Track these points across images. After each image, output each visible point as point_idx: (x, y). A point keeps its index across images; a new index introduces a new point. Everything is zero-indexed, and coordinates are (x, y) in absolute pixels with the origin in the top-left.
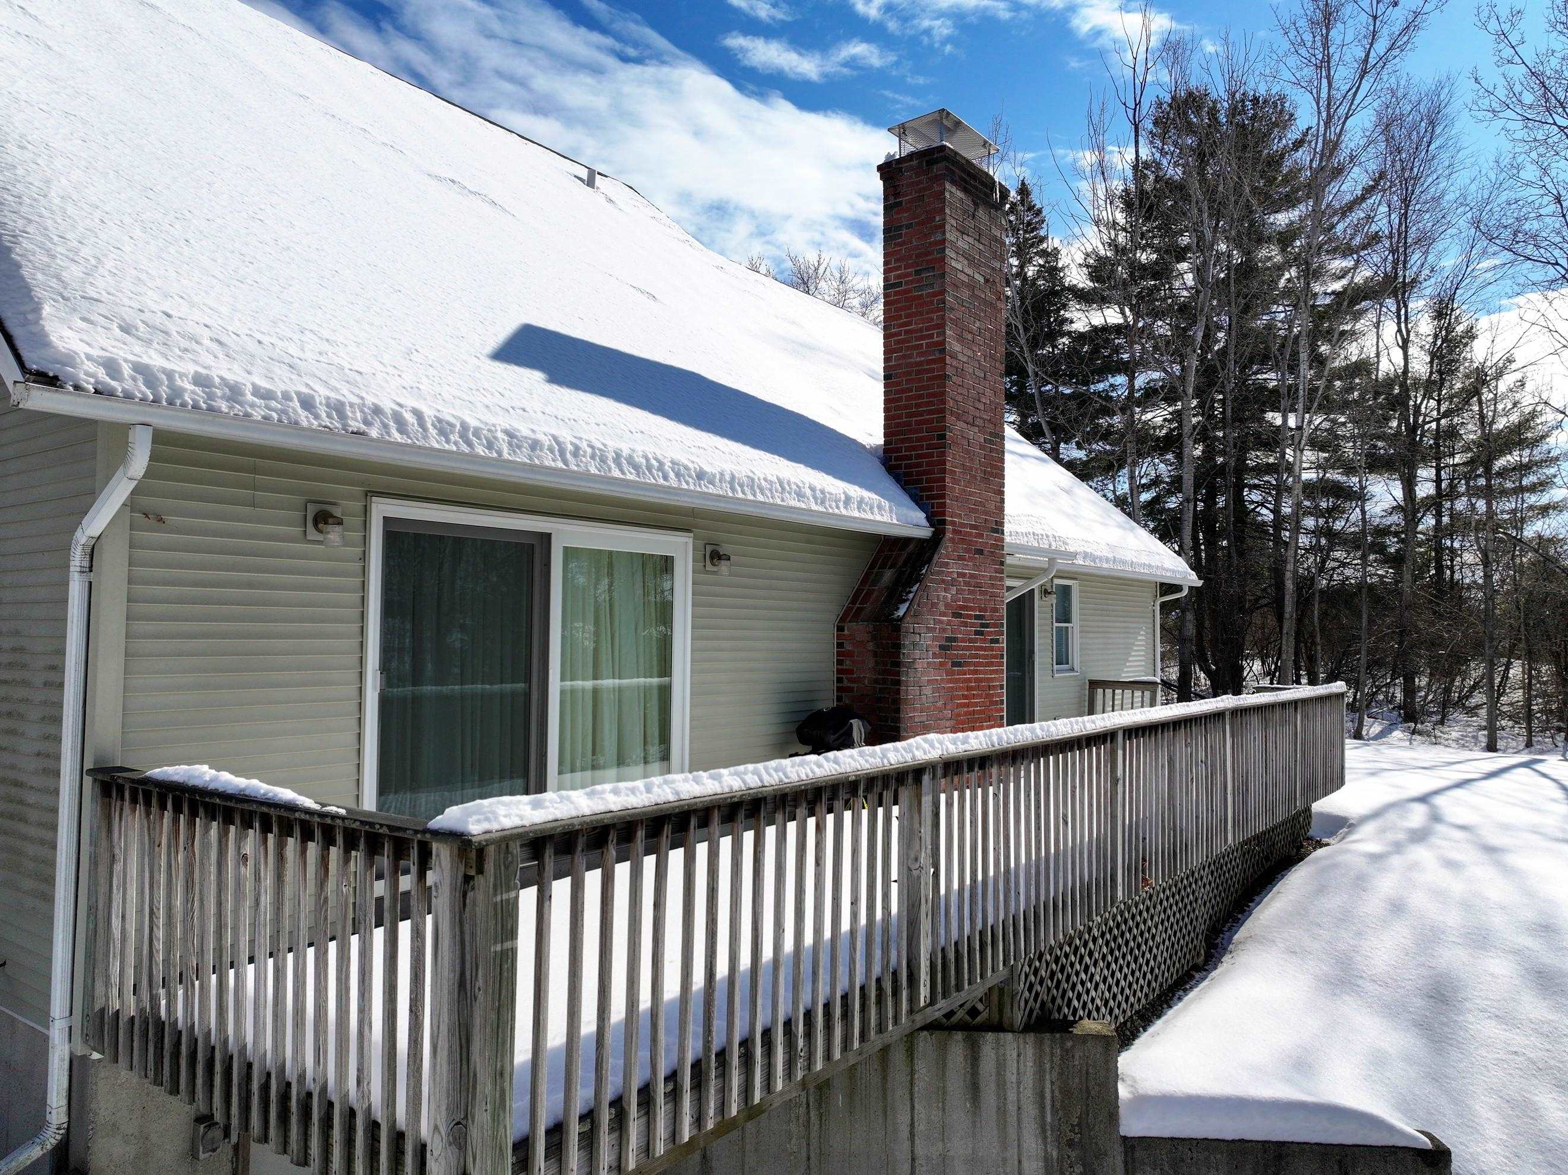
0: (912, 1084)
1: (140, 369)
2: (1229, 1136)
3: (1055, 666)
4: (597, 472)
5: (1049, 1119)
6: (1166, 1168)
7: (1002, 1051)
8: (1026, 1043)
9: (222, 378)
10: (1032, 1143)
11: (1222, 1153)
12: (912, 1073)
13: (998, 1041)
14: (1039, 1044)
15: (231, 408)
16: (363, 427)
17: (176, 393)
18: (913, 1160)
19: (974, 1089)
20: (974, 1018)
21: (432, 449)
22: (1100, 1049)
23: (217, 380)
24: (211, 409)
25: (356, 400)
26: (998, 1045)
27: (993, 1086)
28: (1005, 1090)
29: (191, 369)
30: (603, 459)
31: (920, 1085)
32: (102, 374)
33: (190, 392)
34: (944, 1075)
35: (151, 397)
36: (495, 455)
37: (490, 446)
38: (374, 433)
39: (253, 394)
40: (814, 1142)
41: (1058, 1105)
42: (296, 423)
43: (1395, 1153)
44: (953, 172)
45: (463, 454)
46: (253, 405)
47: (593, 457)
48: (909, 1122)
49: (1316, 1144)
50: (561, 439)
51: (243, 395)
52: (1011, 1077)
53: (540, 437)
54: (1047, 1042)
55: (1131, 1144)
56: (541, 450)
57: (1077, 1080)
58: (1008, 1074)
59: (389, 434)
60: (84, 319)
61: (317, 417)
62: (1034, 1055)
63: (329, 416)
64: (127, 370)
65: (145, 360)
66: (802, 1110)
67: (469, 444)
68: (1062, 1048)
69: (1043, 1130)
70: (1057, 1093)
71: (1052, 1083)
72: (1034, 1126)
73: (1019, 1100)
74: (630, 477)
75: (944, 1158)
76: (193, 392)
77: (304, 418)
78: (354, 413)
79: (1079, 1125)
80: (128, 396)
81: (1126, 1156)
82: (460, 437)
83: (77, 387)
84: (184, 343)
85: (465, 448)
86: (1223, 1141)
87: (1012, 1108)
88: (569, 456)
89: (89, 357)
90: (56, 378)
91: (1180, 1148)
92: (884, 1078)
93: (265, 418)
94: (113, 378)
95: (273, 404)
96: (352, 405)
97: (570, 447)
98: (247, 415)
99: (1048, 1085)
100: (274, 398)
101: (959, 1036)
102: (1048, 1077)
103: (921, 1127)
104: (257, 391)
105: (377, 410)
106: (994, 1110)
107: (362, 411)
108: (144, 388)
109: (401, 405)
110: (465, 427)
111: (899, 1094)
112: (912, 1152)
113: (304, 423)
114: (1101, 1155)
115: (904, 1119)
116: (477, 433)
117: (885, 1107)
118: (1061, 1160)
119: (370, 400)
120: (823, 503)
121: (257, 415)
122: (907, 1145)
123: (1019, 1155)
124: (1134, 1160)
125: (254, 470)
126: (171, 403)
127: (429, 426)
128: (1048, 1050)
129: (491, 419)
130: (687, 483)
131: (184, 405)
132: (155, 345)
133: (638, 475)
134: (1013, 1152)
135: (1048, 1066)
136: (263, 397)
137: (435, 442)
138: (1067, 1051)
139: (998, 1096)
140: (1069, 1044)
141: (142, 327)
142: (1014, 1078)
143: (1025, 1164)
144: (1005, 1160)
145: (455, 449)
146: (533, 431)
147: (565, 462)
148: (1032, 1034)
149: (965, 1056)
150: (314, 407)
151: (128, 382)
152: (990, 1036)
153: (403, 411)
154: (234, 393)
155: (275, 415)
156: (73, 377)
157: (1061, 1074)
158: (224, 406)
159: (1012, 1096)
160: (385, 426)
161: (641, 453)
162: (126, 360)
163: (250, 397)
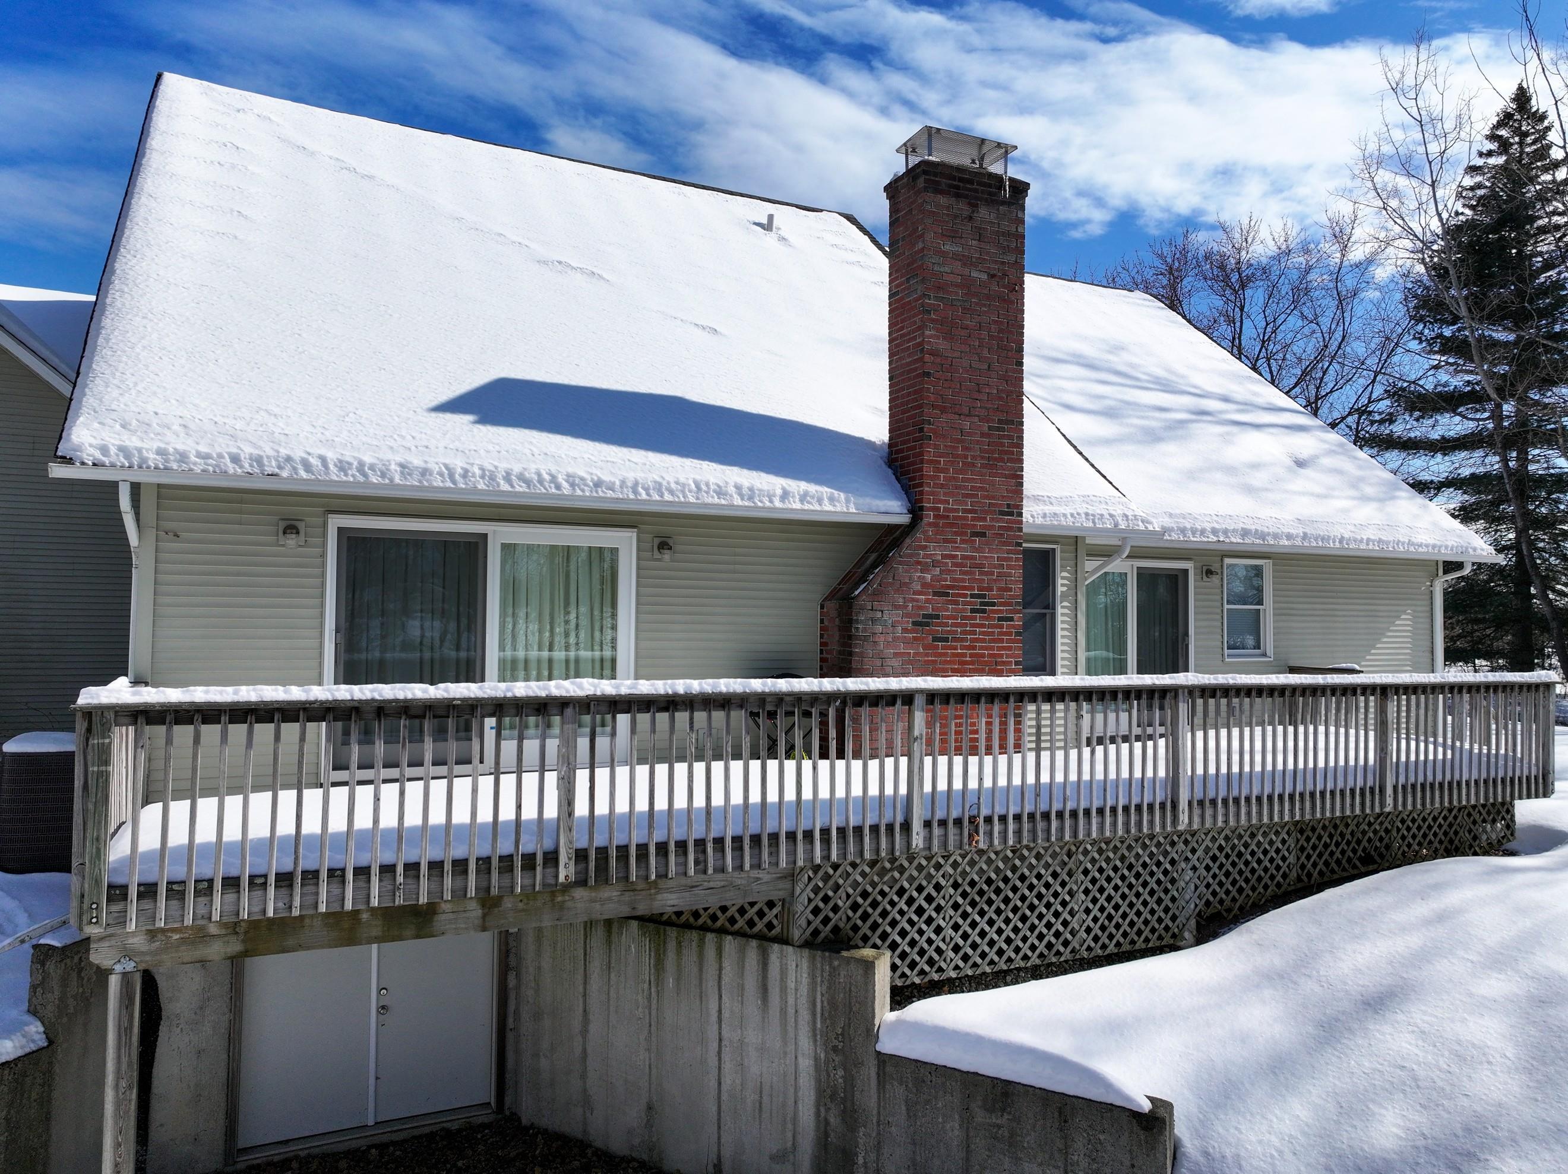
0: (720, 977)
1: (122, 449)
2: (965, 1067)
3: (1226, 651)
4: (485, 487)
5: (819, 1025)
6: (910, 1085)
7: (784, 961)
8: (802, 957)
9: (175, 449)
10: (805, 1043)
11: (957, 1081)
12: (720, 969)
13: (782, 951)
14: (812, 960)
15: (180, 466)
16: (277, 471)
17: (144, 460)
18: (720, 1040)
19: (764, 989)
20: (770, 930)
21: (332, 481)
22: (861, 972)
23: (171, 450)
24: (166, 468)
25: (271, 453)
26: (782, 956)
27: (777, 990)
28: (786, 995)
29: (155, 445)
30: (492, 478)
31: (726, 979)
32: (98, 455)
33: (153, 459)
34: (743, 973)
35: (127, 465)
36: (387, 481)
37: (383, 475)
38: (285, 474)
39: (197, 457)
40: (654, 1012)
41: (827, 1015)
42: (226, 472)
43: (1111, 1110)
44: (938, 183)
45: (359, 483)
46: (195, 464)
47: (483, 477)
48: (717, 1008)
49: (1040, 1089)
50: (451, 466)
51: (188, 457)
52: (791, 985)
53: (432, 466)
54: (818, 959)
55: (884, 1060)
56: (431, 475)
57: (842, 995)
58: (789, 981)
59: (296, 474)
60: (100, 423)
61: (241, 467)
62: (809, 967)
63: (251, 466)
64: (113, 450)
65: (128, 443)
66: (646, 986)
67: (365, 475)
68: (830, 965)
69: (815, 1035)
70: (825, 1004)
71: (822, 995)
72: (807, 1028)
73: (796, 1005)
74: (518, 489)
75: (741, 1042)
76: (155, 459)
77: (231, 468)
78: (270, 462)
79: (842, 1034)
80: (113, 465)
81: (879, 1068)
82: (358, 471)
83: (83, 463)
84: (158, 429)
85: (361, 479)
86: (959, 1071)
87: (791, 1011)
88: (457, 477)
89: (91, 445)
90: (71, 459)
91: (922, 1070)
92: (701, 970)
93: (203, 471)
94: (104, 455)
95: (210, 461)
96: (268, 457)
97: (459, 471)
98: (191, 470)
99: (819, 996)
100: (212, 458)
101: (754, 943)
102: (819, 989)
103: (726, 1014)
104: (199, 455)
105: (289, 459)
106: (778, 1009)
107: (277, 460)
108: (122, 460)
109: (309, 454)
110: (361, 464)
111: (711, 984)
112: (720, 1033)
113: (231, 471)
114: (859, 1064)
115: (713, 1006)
116: (372, 467)
117: (701, 993)
118: (827, 1062)
119: (284, 452)
120: (751, 498)
121: (198, 469)
122: (716, 1027)
123: (796, 1050)
124: (884, 1073)
125: (241, 502)
126: (140, 467)
127: (331, 466)
128: (819, 965)
129: (388, 456)
130: (583, 491)
131: (148, 467)
132: (139, 433)
133: (529, 487)
134: (791, 1047)
135: (819, 979)
136: (203, 458)
137: (335, 475)
138: (834, 968)
139: (781, 997)
140: (836, 963)
141: (134, 422)
142: (793, 985)
143: (800, 1060)
144: (785, 1053)
145: (352, 479)
146: (426, 462)
147: (454, 482)
148: (807, 950)
149: (758, 961)
150: (240, 461)
151: (115, 457)
152: (776, 947)
153: (311, 459)
154: (183, 457)
155: (211, 469)
156: (80, 458)
157: (829, 988)
158: (175, 466)
159: (791, 1001)
160: (295, 469)
161: (533, 471)
162: (113, 445)
163: (193, 458)
